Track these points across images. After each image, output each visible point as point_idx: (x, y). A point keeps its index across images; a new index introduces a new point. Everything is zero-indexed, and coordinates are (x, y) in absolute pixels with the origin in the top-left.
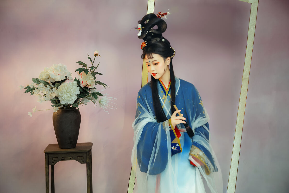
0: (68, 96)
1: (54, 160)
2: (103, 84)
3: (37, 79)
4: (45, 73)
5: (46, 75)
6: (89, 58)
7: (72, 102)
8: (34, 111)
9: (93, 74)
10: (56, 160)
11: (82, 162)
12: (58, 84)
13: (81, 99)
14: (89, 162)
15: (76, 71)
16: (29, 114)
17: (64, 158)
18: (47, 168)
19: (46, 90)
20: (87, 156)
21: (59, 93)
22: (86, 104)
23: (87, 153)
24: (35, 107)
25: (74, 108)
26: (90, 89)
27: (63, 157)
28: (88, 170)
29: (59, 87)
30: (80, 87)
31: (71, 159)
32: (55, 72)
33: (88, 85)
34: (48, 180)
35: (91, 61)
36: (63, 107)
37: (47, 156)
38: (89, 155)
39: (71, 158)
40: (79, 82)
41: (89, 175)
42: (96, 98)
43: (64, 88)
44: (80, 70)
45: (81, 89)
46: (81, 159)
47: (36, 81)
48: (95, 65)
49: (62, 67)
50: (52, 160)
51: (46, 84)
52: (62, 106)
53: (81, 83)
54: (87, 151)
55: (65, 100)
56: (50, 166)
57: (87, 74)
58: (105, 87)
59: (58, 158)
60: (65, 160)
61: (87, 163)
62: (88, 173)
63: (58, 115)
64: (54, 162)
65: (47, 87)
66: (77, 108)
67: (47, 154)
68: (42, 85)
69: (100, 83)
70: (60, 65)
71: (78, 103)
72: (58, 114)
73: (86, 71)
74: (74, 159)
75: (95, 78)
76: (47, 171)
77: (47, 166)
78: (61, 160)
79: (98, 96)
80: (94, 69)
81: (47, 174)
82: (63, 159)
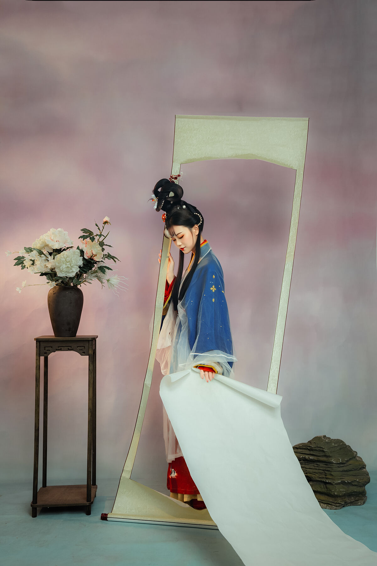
0: (68, 267)
1: (47, 350)
2: (113, 258)
3: (30, 248)
4: (40, 240)
5: (41, 243)
6: (97, 225)
7: (72, 275)
8: (23, 285)
9: (102, 244)
10: (49, 350)
11: (83, 353)
12: (56, 253)
13: (85, 275)
14: (92, 353)
15: (79, 238)
16: (18, 289)
17: (60, 348)
18: (38, 360)
19: (41, 260)
20: (90, 346)
21: (57, 263)
22: (90, 283)
23: (90, 342)
24: (26, 281)
25: (75, 286)
26: (96, 262)
27: (58, 347)
28: (91, 364)
29: (57, 257)
30: (84, 259)
31: (69, 350)
32: (52, 238)
33: (93, 255)
34: (38, 375)
35: (99, 229)
36: (61, 284)
37: (38, 344)
38: (92, 345)
39: (68, 348)
40: (82, 252)
41: (91, 370)
42: (104, 272)
43: (63, 257)
44: (84, 237)
45: (85, 261)
46: (82, 350)
47: (29, 250)
48: (104, 233)
49: (62, 232)
50: (45, 350)
51: (41, 253)
52: (60, 281)
53: (85, 252)
54: (90, 339)
55: (64, 271)
56: (42, 358)
57: (92, 241)
58: (115, 261)
59: (52, 347)
60: (61, 350)
61: (89, 355)
62: (91, 368)
63: (54, 294)
64: (46, 353)
65: (42, 257)
66: (79, 287)
67: (39, 341)
68: (35, 253)
69: (109, 256)
70: (59, 229)
71: (81, 281)
72: (54, 292)
73: (93, 239)
74: (73, 349)
75: (103, 250)
76: (38, 363)
77: (38, 358)
78: (56, 350)
79: (107, 270)
80: (102, 238)
81: (38, 367)
82: (58, 349)
